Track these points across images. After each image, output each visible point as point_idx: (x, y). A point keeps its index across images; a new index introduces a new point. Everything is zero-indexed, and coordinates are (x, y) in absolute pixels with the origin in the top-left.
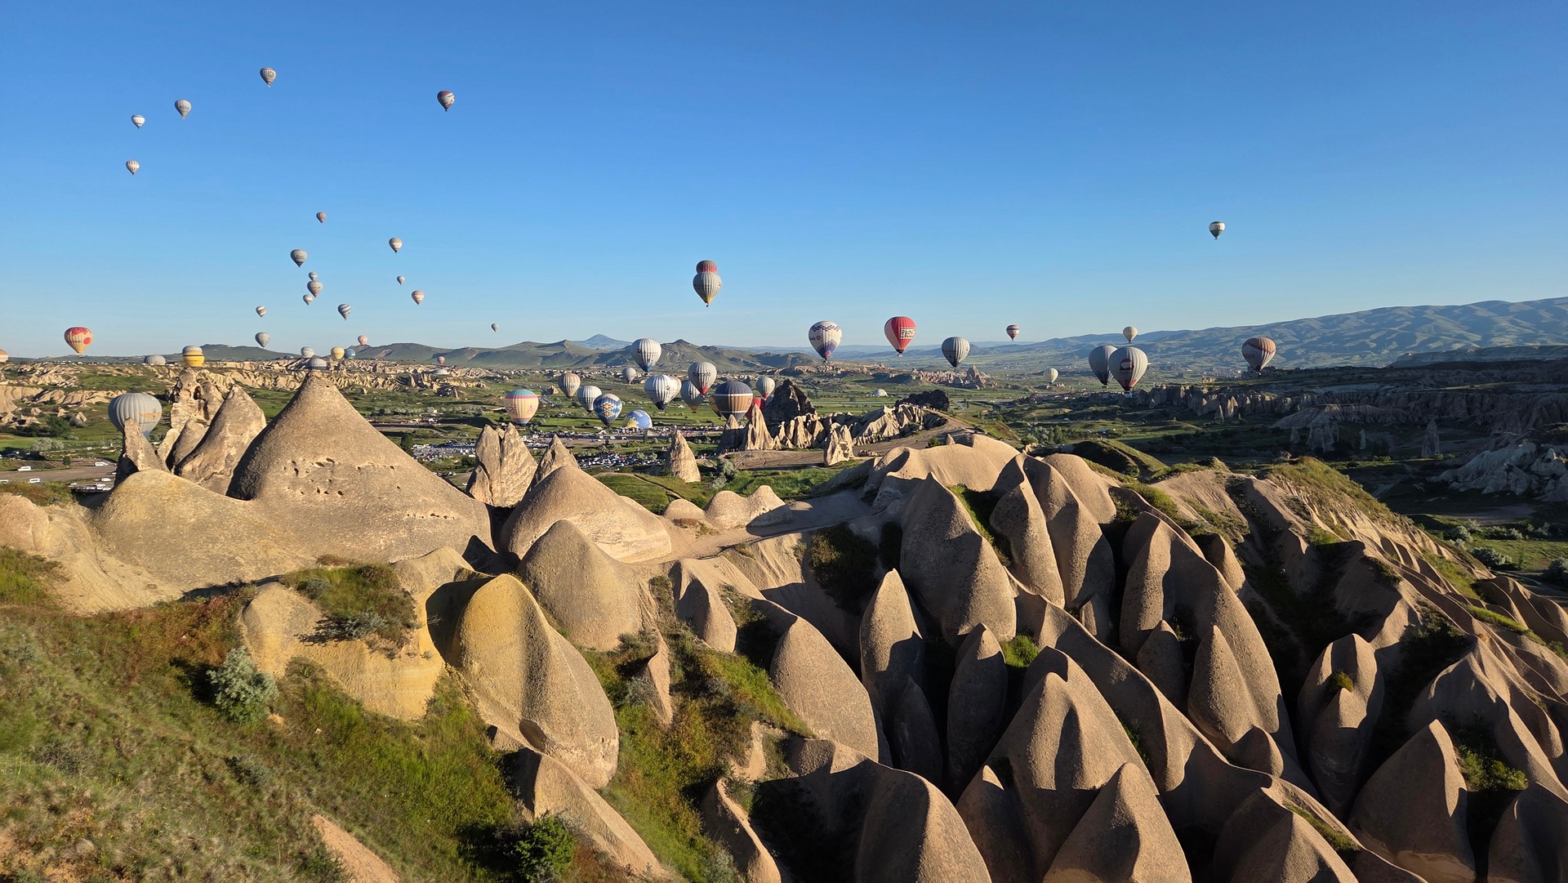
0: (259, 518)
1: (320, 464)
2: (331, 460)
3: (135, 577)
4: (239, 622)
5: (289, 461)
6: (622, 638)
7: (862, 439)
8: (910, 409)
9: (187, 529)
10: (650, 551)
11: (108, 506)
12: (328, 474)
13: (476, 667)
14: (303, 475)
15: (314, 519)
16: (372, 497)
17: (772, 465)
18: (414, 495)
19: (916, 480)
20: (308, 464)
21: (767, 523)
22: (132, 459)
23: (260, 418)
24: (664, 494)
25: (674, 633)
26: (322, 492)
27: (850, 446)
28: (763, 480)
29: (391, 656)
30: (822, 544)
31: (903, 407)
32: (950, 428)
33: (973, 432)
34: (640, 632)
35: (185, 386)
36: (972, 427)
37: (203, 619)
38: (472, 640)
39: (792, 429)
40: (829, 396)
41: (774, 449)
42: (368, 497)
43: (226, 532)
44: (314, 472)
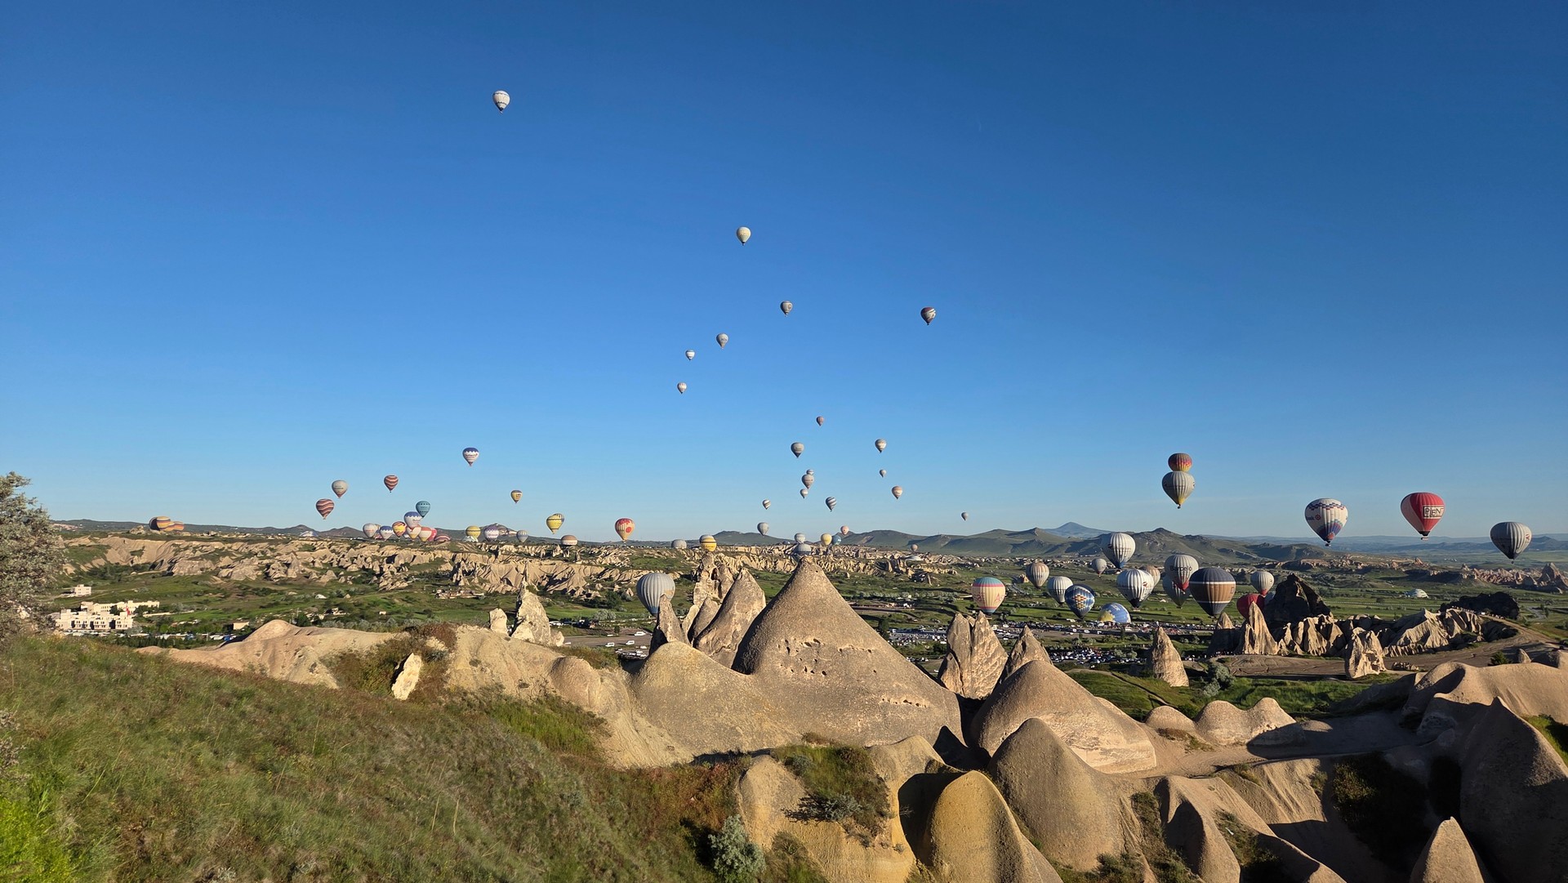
0: (757, 692)
1: (808, 644)
2: (817, 641)
3: (659, 738)
4: (736, 790)
5: (783, 640)
6: (1102, 859)
7: (1397, 649)
8: (1463, 614)
9: (699, 697)
10: (1132, 762)
11: (643, 672)
12: (815, 654)
13: (946, 868)
14: (793, 654)
15: (802, 697)
16: (852, 678)
17: (1279, 673)
18: (889, 680)
19: (1477, 706)
20: (798, 643)
21: (1273, 742)
22: (663, 630)
23: (761, 598)
24: (1145, 697)
25: (1163, 861)
26: (809, 671)
27: (1380, 657)
28: (1266, 690)
29: (865, 844)
30: (1348, 776)
31: (1452, 612)
32: (1522, 642)
33: (1558, 647)
34: (1123, 856)
35: (706, 568)
36: (1555, 641)
37: (708, 784)
38: (943, 838)
39: (1301, 632)
40: (1347, 595)
41: (1279, 654)
42: (848, 678)
43: (729, 703)
44: (803, 651)
